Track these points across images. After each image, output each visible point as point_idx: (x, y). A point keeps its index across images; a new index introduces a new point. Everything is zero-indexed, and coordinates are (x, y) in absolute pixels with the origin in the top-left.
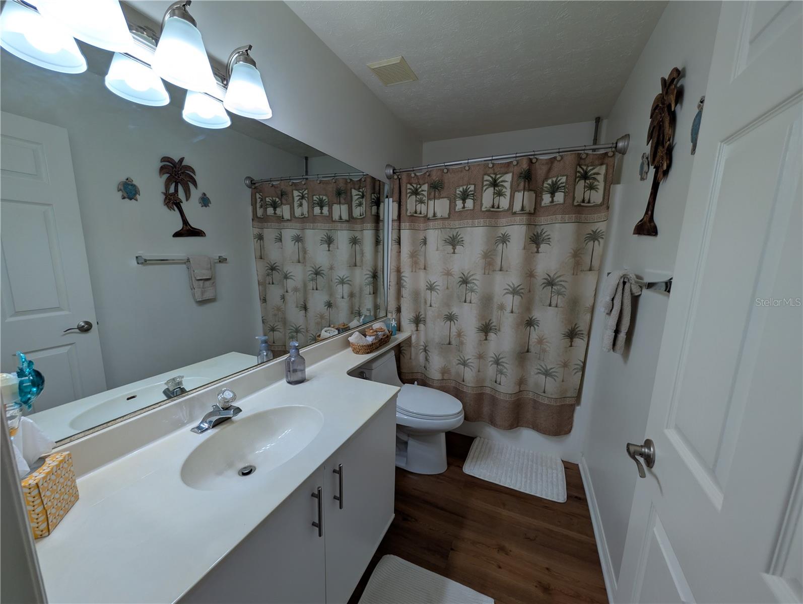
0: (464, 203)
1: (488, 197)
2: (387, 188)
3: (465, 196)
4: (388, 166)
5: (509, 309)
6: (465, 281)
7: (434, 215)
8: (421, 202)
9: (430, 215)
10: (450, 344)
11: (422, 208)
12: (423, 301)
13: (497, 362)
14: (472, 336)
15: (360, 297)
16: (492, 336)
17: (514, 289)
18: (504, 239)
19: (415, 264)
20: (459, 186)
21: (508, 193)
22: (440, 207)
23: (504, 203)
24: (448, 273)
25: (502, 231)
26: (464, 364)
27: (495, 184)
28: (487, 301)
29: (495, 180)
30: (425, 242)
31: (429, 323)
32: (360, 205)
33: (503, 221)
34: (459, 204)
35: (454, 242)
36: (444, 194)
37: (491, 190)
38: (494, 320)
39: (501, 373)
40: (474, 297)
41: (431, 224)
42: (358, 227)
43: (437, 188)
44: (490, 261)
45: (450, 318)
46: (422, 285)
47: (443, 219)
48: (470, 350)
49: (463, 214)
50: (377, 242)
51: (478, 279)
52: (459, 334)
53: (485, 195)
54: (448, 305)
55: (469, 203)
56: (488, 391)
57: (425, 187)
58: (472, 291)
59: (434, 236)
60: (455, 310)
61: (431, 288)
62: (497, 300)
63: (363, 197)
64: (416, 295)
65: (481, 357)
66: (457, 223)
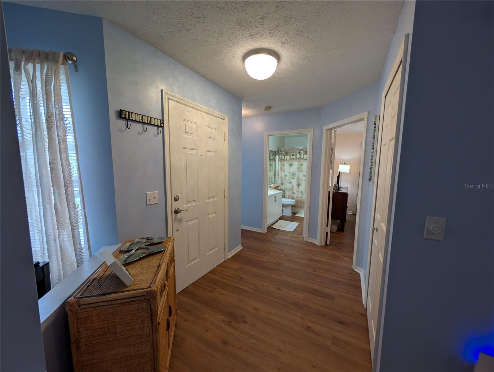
0: (293, 156)
1: (298, 156)
2: (277, 152)
3: (293, 155)
4: (277, 147)
5: (304, 180)
6: (293, 174)
7: (286, 159)
8: (283, 156)
9: (285, 159)
10: (290, 189)
11: (283, 157)
12: (283, 179)
13: (302, 192)
14: (295, 186)
15: (271, 179)
16: (300, 186)
17: (305, 175)
18: (302, 165)
19: (281, 170)
20: (292, 153)
21: (302, 155)
22: (288, 157)
23: (302, 157)
24: (290, 172)
25: (301, 163)
26: (294, 193)
27: (299, 153)
28: (298, 178)
29: (299, 152)
30: (284, 165)
31: (285, 184)
32: (272, 156)
33: (301, 161)
34: (292, 157)
35: (291, 165)
36: (288, 154)
37: (299, 154)
38: (300, 183)
39: (303, 195)
40: (295, 178)
41: (285, 161)
42: (272, 161)
43: (287, 153)
44: (299, 169)
45: (290, 183)
46: (283, 175)
47: (288, 160)
48: (295, 190)
49: (292, 159)
50: (275, 165)
51: (296, 173)
52: (292, 187)
53: (297, 155)
54: (289, 180)
55: (294, 157)
56: (300, 200)
57: (284, 153)
58: (295, 176)
59: (286, 164)
60: (291, 181)
61: (286, 176)
62: (301, 178)
63: (273, 154)
64: (282, 177)
65: (297, 191)
66: (291, 161)
